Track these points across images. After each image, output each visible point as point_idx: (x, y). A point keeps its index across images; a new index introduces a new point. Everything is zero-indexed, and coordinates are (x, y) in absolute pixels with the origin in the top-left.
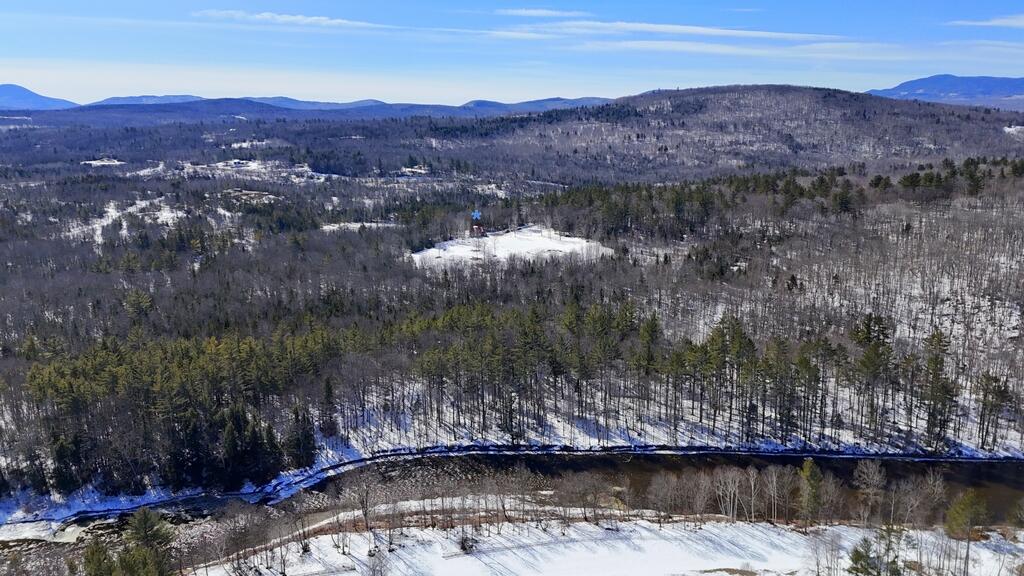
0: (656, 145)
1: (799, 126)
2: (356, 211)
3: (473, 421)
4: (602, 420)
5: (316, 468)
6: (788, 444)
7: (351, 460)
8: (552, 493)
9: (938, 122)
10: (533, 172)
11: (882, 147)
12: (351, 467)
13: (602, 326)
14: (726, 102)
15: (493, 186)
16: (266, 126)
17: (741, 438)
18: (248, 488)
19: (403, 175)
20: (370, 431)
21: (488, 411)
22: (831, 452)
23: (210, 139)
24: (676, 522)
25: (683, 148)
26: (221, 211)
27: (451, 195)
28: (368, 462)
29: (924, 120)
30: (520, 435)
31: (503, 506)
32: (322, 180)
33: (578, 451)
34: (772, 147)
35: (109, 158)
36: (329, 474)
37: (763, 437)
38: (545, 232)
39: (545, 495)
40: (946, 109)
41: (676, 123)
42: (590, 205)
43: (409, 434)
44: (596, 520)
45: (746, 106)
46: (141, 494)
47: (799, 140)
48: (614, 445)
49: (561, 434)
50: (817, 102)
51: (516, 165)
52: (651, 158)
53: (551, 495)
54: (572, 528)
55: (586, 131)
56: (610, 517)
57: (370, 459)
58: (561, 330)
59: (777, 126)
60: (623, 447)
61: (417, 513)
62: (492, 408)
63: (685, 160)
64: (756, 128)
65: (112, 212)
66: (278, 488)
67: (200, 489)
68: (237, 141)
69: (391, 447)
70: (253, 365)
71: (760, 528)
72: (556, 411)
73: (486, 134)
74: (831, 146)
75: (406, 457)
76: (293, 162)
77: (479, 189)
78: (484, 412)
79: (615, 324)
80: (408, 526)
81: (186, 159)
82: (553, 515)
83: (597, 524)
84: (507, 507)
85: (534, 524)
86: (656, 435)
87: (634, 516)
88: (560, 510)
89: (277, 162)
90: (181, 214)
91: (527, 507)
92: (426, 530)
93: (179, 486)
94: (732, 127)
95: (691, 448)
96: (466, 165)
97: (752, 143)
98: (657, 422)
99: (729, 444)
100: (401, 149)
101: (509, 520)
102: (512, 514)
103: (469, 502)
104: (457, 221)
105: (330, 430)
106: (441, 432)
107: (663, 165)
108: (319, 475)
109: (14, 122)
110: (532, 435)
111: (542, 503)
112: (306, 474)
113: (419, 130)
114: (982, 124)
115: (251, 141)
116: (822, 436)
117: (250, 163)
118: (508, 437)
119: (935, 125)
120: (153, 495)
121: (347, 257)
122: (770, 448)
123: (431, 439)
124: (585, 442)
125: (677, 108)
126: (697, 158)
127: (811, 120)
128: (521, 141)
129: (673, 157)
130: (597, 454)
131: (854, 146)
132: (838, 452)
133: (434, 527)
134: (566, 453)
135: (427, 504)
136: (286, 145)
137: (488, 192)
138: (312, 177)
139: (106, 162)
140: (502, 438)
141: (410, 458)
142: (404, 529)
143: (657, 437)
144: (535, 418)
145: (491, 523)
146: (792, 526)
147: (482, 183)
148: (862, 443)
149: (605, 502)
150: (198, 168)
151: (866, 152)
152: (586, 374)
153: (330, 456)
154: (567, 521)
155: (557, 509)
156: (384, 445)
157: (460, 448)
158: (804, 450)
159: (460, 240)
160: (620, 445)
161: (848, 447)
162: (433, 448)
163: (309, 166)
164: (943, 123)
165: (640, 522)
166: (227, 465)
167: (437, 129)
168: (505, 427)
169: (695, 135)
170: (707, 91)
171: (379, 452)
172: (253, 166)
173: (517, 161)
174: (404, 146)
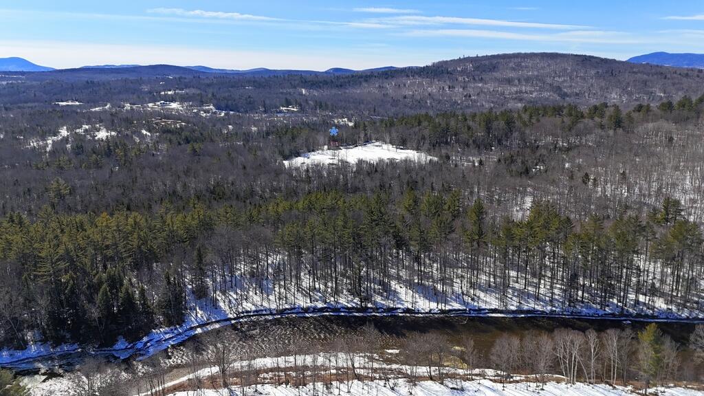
0: (463, 94)
1: (564, 81)
2: (244, 134)
3: (326, 285)
4: (439, 287)
5: (185, 327)
6: (607, 309)
7: (218, 319)
8: (397, 351)
9: (665, 78)
10: (375, 110)
11: (626, 95)
12: (217, 326)
13: (435, 209)
14: (511, 65)
15: (346, 119)
16: (186, 80)
17: (563, 303)
18: (121, 344)
19: (281, 112)
20: (237, 294)
21: (340, 278)
22: (647, 316)
23: (146, 88)
24: (517, 382)
25: (482, 95)
26: (144, 132)
27: (315, 124)
28: (233, 322)
29: (655, 77)
30: (367, 299)
31: (353, 365)
32: (223, 115)
33: (418, 313)
34: (546, 94)
35: (73, 101)
36: (197, 332)
37: (583, 302)
38: (385, 146)
39: (391, 354)
40: (671, 69)
41: (477, 78)
42: (419, 125)
43: (271, 297)
44: (440, 379)
45: (526, 67)
46: (22, 349)
47: (565, 90)
48: (450, 308)
49: (403, 298)
50: (578, 64)
51: (362, 106)
52: (459, 102)
53: (397, 354)
54: (418, 387)
55: (412, 84)
56: (453, 376)
57: (234, 319)
58: (401, 211)
59: (549, 80)
60: (459, 310)
61: (272, 370)
62: (344, 275)
63: (484, 103)
64: (534, 82)
65: (64, 132)
66: (149, 344)
67: (76, 346)
68: (164, 91)
69: (254, 308)
70: (135, 235)
71: (601, 390)
72: (399, 278)
73: (341, 86)
74: (589, 94)
75: (267, 317)
76: (202, 103)
77: (336, 121)
78: (336, 279)
79: (446, 207)
80: (263, 384)
81: (127, 101)
82: (400, 373)
83: (442, 383)
84: (356, 365)
85: (382, 383)
86: (488, 300)
87: (476, 375)
88: (407, 369)
89: (191, 103)
90: (113, 133)
91: (376, 365)
92: (279, 388)
93: (58, 341)
94: (516, 81)
95: (520, 311)
96: (326, 105)
97: (531, 93)
98: (487, 289)
99: (554, 309)
100: (280, 95)
101: (359, 378)
102: (362, 372)
103: (320, 360)
104: (318, 137)
105: (201, 293)
106: (299, 296)
107: (468, 107)
108: (187, 333)
109: (12, 79)
110: (378, 299)
111: (389, 361)
112: (176, 332)
113: (293, 82)
114: (697, 79)
115: (175, 90)
116: (637, 302)
117: (172, 104)
118: (357, 300)
119: (663, 80)
120: (33, 349)
121: (232, 160)
122: (591, 312)
123: (289, 301)
124: (425, 305)
125: (477, 68)
126: (492, 102)
127: (574, 77)
128: (366, 91)
129: (475, 101)
130: (436, 316)
131: (606, 94)
132: (653, 317)
133: (287, 384)
134: (408, 315)
135: (282, 362)
136: (199, 92)
137: (342, 123)
138: (215, 113)
139: (70, 103)
140: (352, 301)
141: (270, 318)
142: (259, 386)
143: (490, 302)
144: (380, 285)
145: (341, 381)
146: (630, 388)
147: (337, 117)
148: (674, 308)
149: (448, 361)
150: (134, 107)
151: (614, 99)
152: (425, 246)
153: (199, 315)
154: (413, 380)
155: (403, 367)
156: (248, 306)
157: (315, 310)
158: (622, 314)
159: (320, 152)
160: (456, 308)
161: (661, 312)
162: (291, 309)
163: (214, 106)
164: (669, 79)
165: (483, 381)
166: (100, 323)
167: (306, 82)
168: (354, 292)
169: (490, 86)
170: (498, 56)
171: (243, 313)
172: (174, 105)
173: (363, 103)
174: (282, 93)
